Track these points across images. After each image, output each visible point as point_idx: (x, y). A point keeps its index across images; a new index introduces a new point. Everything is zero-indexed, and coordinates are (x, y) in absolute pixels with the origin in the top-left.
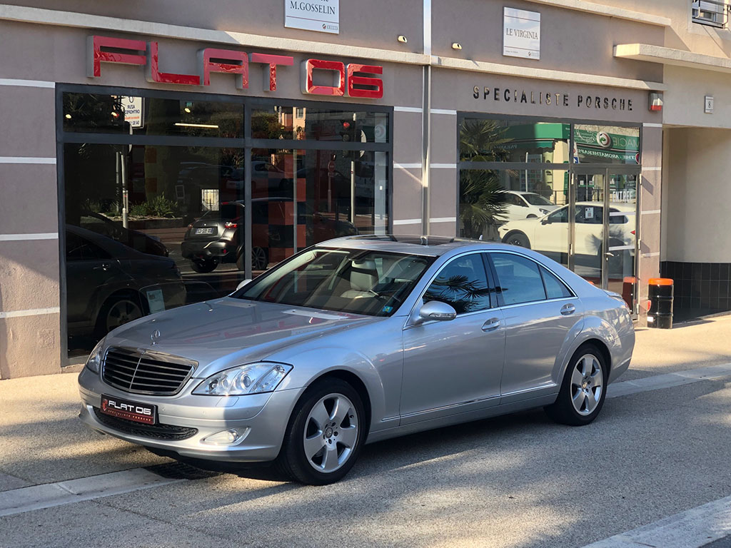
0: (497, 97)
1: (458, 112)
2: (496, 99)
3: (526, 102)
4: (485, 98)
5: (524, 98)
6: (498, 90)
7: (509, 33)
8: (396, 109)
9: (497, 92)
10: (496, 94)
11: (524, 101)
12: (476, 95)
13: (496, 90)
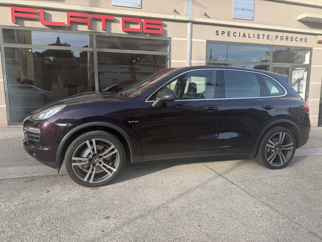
0: (229, 35)
1: (207, 40)
2: (228, 36)
3: (245, 37)
4: (222, 35)
5: (244, 35)
6: (230, 32)
7: (236, 9)
8: (172, 39)
9: (229, 33)
10: (228, 34)
11: (244, 37)
12: (217, 34)
13: (228, 32)
